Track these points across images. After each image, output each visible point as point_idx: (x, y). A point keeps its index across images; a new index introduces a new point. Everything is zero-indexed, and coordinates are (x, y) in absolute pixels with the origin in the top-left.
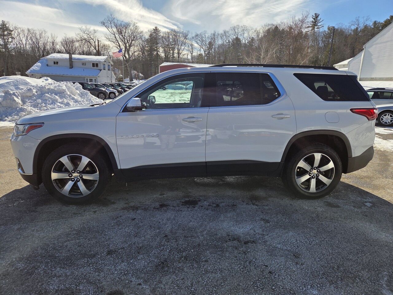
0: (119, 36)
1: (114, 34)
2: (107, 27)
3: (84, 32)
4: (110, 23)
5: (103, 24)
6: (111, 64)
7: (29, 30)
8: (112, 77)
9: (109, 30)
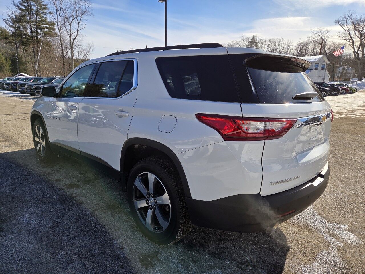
0: (355, 32)
1: (349, 31)
2: (341, 25)
3: (315, 34)
4: (346, 20)
5: (338, 22)
6: (327, 63)
7: (270, 41)
8: (325, 76)
9: (344, 27)
